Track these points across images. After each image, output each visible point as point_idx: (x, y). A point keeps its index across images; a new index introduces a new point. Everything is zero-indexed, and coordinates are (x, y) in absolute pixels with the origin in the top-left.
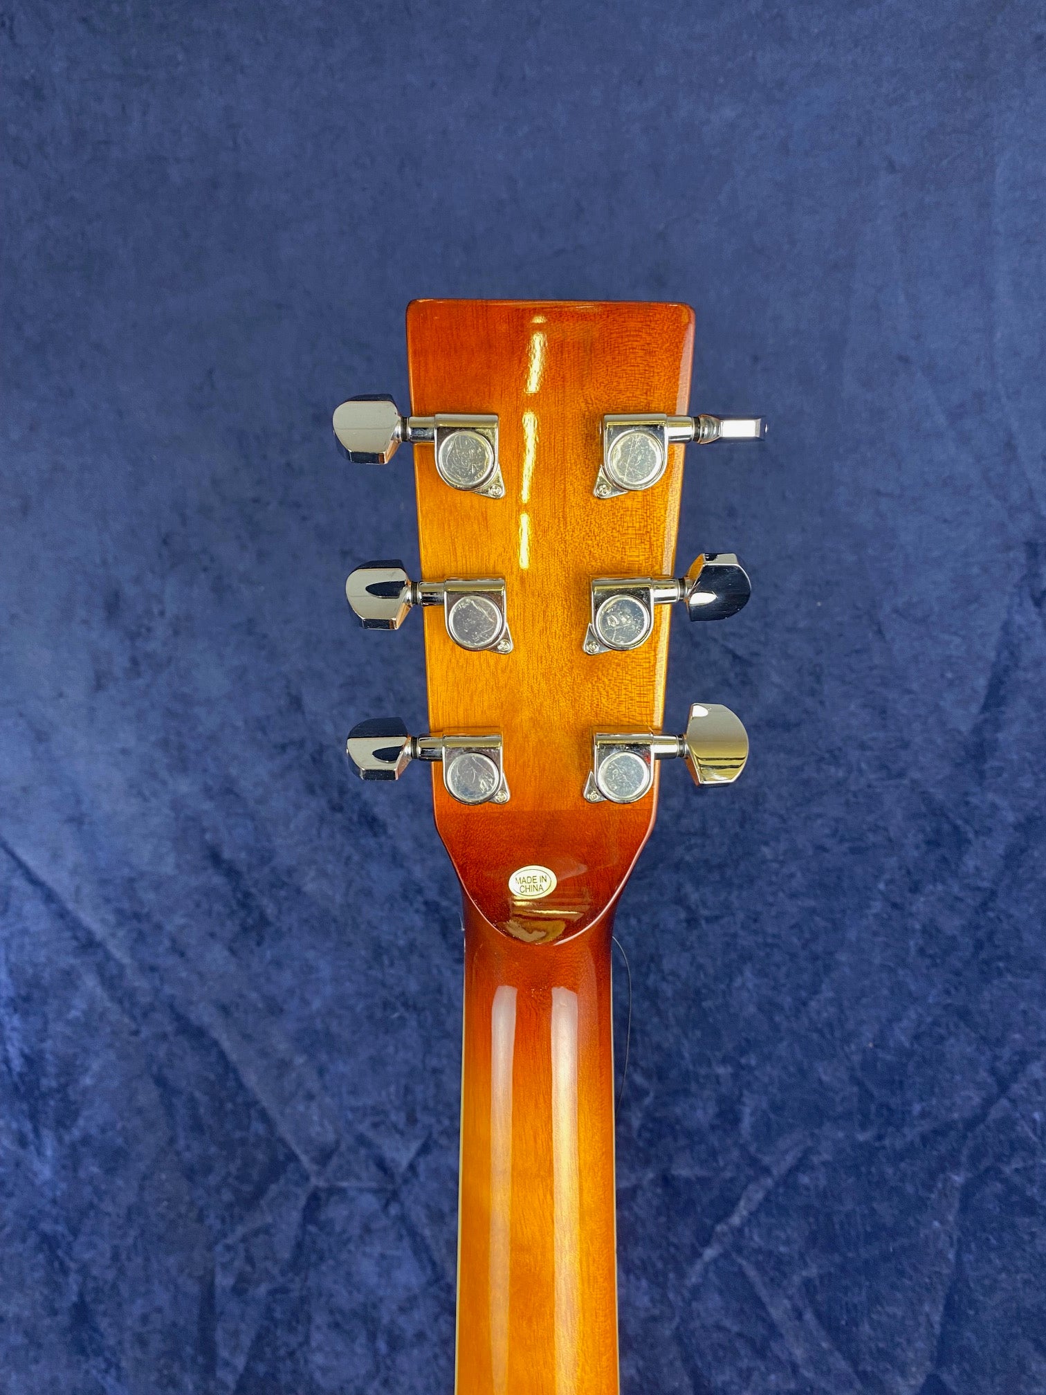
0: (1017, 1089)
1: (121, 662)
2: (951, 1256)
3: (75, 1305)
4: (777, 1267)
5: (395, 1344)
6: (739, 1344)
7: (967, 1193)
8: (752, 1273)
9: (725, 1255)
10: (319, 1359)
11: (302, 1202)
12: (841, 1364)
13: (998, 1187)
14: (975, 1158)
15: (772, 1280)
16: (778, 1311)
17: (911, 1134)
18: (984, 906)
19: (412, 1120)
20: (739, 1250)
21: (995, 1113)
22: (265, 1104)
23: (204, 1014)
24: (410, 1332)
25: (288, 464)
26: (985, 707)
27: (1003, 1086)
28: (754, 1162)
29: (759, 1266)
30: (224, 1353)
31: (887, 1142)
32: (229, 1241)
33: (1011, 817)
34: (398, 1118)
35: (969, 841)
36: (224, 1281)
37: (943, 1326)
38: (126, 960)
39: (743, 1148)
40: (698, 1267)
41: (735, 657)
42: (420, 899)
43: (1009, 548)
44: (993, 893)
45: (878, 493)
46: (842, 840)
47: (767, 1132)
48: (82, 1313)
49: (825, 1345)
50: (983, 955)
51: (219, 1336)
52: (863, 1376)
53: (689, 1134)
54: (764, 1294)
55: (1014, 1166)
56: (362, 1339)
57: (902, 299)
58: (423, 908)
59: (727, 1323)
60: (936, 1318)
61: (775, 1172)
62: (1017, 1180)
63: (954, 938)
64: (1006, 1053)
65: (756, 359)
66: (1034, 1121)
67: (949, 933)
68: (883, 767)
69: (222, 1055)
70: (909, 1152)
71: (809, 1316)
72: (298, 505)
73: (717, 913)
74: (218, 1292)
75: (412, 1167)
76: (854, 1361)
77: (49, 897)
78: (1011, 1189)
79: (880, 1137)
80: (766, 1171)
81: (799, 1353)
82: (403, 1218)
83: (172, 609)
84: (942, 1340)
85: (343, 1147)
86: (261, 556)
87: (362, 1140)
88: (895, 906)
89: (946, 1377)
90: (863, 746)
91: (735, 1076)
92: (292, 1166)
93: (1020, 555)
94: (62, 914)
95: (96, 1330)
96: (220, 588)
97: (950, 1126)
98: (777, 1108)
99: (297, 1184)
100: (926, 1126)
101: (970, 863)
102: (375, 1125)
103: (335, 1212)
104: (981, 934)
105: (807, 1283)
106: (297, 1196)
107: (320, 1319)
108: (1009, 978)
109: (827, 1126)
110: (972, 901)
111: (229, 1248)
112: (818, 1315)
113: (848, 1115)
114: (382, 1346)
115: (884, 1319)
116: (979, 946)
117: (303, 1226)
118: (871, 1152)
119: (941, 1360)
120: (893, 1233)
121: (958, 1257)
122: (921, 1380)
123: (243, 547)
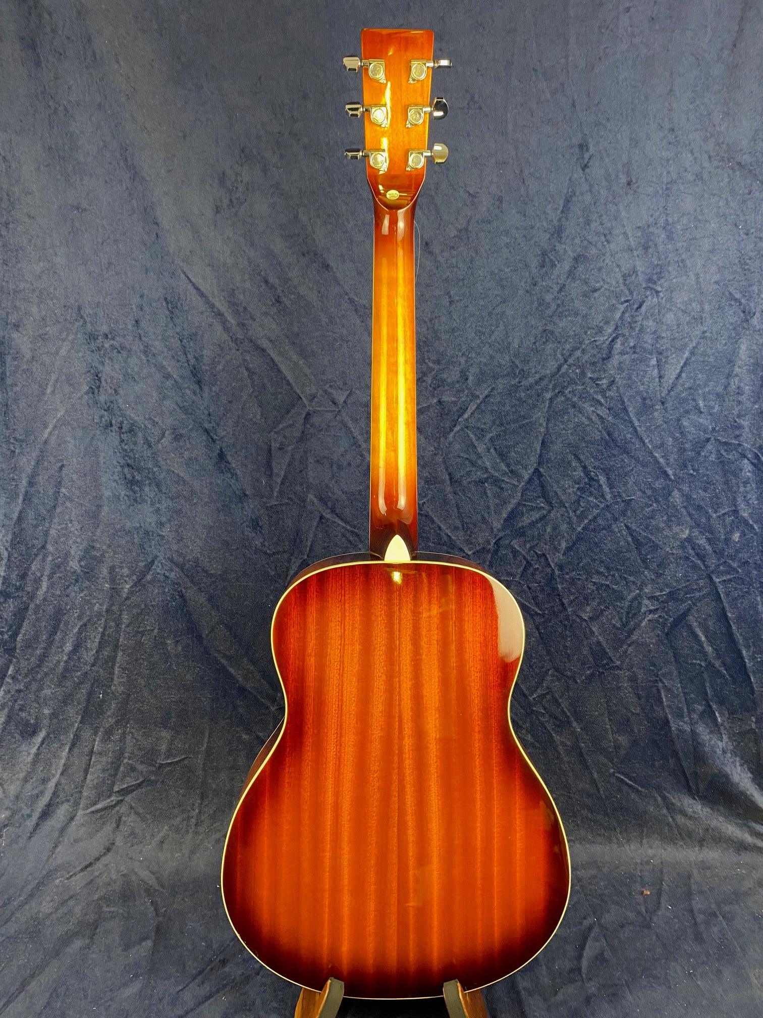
0: (571, 361)
1: (226, 202)
2: (544, 424)
3: (219, 454)
4: (481, 433)
5: (340, 467)
6: (467, 462)
7: (551, 401)
8: (472, 436)
9: (462, 429)
10: (311, 473)
11: (303, 416)
12: (503, 467)
13: (563, 399)
14: (554, 389)
15: (479, 438)
16: (481, 448)
17: (531, 380)
18: (560, 290)
19: (345, 384)
20: (467, 427)
21: (563, 370)
22: (289, 378)
23: (265, 343)
24: (345, 463)
26: (562, 211)
27: (566, 361)
28: (473, 394)
29: (474, 433)
30: (276, 471)
31: (522, 384)
32: (277, 430)
33: (572, 255)
34: (340, 384)
35: (555, 265)
36: (275, 445)
37: (541, 450)
38: (233, 321)
39: (470, 389)
40: (452, 434)
41: (470, 194)
42: (346, 297)
43: (572, 147)
44: (564, 285)
46: (508, 267)
47: (480, 381)
48: (221, 456)
49: (498, 461)
50: (560, 310)
51: (274, 464)
52: (512, 472)
53: (448, 385)
54: (476, 443)
55: (569, 390)
56: (328, 465)
57: (534, 45)
58: (348, 301)
59: (462, 455)
60: (538, 448)
61: (481, 397)
62: (569, 396)
63: (549, 303)
65: (478, 71)
66: (577, 373)
67: (547, 301)
68: (524, 236)
69: (272, 359)
70: (531, 387)
71: (492, 450)
72: (296, 135)
73: (461, 298)
74: (273, 448)
75: (345, 402)
76: (508, 465)
77: (202, 295)
78: (567, 399)
79: (520, 382)
80: (478, 397)
81: (488, 464)
82: (342, 422)
83: (246, 179)
84: (540, 456)
85: (318, 395)
86: (282, 156)
87: (325, 391)
88: (527, 292)
89: (541, 470)
90: (517, 228)
91: (467, 362)
92: (300, 402)
93: (577, 150)
94: (208, 302)
95: (228, 462)
96: (265, 170)
97: (546, 376)
98: (482, 373)
99: (302, 409)
100: (537, 376)
101: (556, 272)
102: (331, 386)
103: (315, 420)
104: (559, 302)
105: (491, 439)
106: (302, 414)
107: (311, 460)
108: (569, 318)
109: (501, 379)
110: (556, 288)
111: (276, 433)
112: (495, 449)
113: (508, 375)
114: (335, 468)
115: (519, 450)
116: (558, 306)
117: (304, 424)
118: (517, 387)
119: (539, 464)
120: (524, 418)
121: (547, 424)
122: (532, 470)
123: (274, 153)
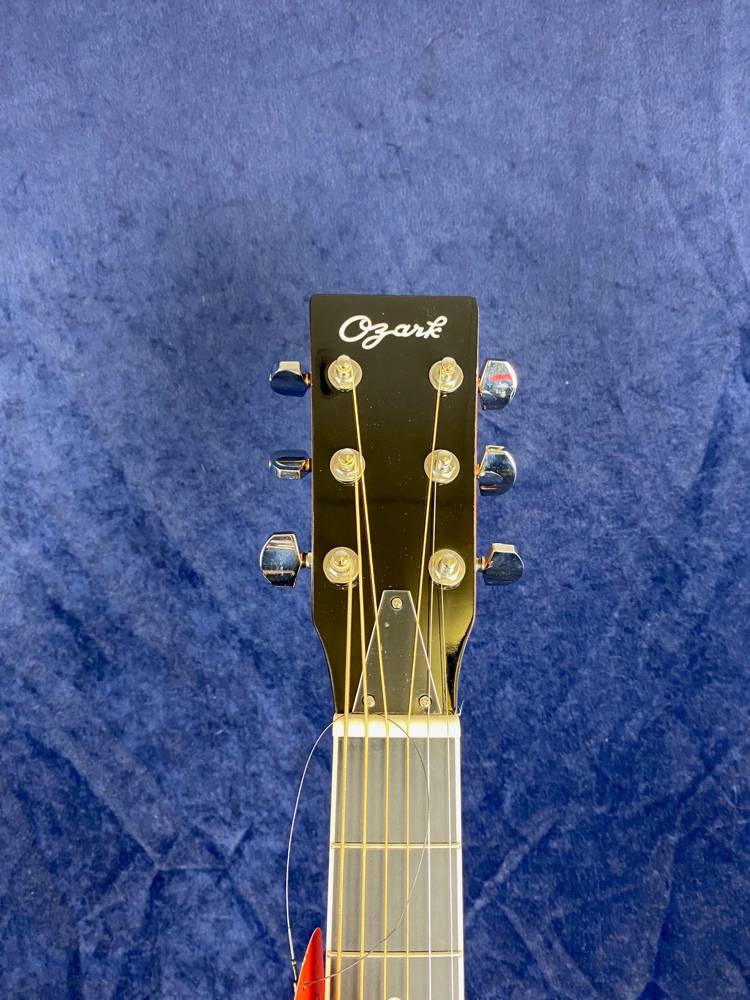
0: (720, 768)
2: (667, 895)
4: (532, 911)
6: (503, 969)
7: (680, 850)
8: (513, 916)
9: (492, 905)
11: (149, 882)
12: (582, 979)
13: (704, 843)
14: (687, 822)
15: (528, 921)
16: (532, 944)
17: (637, 807)
18: (698, 629)
19: (237, 814)
20: (503, 901)
21: (702, 788)
22: (112, 808)
23: (55, 739)
24: (242, 976)
25: (100, 263)
26: (704, 468)
27: (709, 768)
28: (513, 833)
29: (517, 910)
31: (618, 814)
32: (89, 917)
33: (721, 557)
34: (225, 812)
35: (687, 577)
36: (87, 948)
37: (659, 947)
39: (506, 823)
40: (471, 913)
41: (497, 429)
42: (236, 637)
43: (726, 333)
44: (706, 618)
45: (617, 285)
46: (585, 578)
47: (524, 809)
49: (569, 966)
50: (697, 667)
51: (86, 990)
52: (599, 986)
54: (521, 930)
55: (717, 826)
56: (204, 983)
57: (641, 111)
58: (239, 645)
59: (494, 954)
60: (655, 941)
61: (530, 839)
62: (718, 836)
63: (673, 655)
64: (712, 742)
65: (513, 166)
66: (733, 792)
67: (670, 651)
68: (619, 518)
69: (74, 772)
70: (635, 821)
71: (557, 945)
72: (110, 300)
73: (483, 640)
74: (82, 957)
75: (238, 850)
76: (591, 976)
78: (714, 844)
79: (613, 810)
80: (524, 839)
81: (549, 973)
82: (233, 891)
84: (659, 957)
85: (180, 839)
86: (80, 346)
87: (196, 832)
88: (627, 630)
89: (661, 984)
90: (602, 502)
91: (499, 768)
92: (139, 855)
93: (735, 339)
96: (44, 375)
97: (668, 799)
98: (531, 791)
99: (143, 869)
100: (649, 800)
101: (688, 594)
102: (207, 820)
103: (177, 889)
104: (695, 650)
106: (144, 879)
107: (169, 971)
108: (717, 684)
109: (572, 803)
110: (689, 624)
111: (89, 923)
112: (564, 945)
113: (588, 794)
114: (220, 988)
115: (615, 945)
116: (693, 660)
117: (150, 902)
118: (606, 822)
119: (657, 972)
120: (622, 881)
121: (672, 896)
122: (642, 987)
123: (63, 338)
